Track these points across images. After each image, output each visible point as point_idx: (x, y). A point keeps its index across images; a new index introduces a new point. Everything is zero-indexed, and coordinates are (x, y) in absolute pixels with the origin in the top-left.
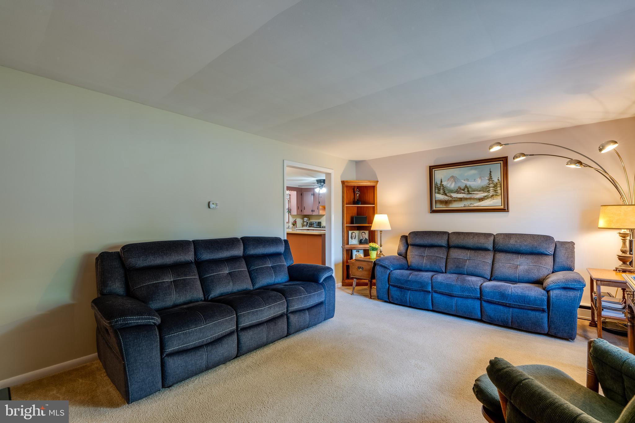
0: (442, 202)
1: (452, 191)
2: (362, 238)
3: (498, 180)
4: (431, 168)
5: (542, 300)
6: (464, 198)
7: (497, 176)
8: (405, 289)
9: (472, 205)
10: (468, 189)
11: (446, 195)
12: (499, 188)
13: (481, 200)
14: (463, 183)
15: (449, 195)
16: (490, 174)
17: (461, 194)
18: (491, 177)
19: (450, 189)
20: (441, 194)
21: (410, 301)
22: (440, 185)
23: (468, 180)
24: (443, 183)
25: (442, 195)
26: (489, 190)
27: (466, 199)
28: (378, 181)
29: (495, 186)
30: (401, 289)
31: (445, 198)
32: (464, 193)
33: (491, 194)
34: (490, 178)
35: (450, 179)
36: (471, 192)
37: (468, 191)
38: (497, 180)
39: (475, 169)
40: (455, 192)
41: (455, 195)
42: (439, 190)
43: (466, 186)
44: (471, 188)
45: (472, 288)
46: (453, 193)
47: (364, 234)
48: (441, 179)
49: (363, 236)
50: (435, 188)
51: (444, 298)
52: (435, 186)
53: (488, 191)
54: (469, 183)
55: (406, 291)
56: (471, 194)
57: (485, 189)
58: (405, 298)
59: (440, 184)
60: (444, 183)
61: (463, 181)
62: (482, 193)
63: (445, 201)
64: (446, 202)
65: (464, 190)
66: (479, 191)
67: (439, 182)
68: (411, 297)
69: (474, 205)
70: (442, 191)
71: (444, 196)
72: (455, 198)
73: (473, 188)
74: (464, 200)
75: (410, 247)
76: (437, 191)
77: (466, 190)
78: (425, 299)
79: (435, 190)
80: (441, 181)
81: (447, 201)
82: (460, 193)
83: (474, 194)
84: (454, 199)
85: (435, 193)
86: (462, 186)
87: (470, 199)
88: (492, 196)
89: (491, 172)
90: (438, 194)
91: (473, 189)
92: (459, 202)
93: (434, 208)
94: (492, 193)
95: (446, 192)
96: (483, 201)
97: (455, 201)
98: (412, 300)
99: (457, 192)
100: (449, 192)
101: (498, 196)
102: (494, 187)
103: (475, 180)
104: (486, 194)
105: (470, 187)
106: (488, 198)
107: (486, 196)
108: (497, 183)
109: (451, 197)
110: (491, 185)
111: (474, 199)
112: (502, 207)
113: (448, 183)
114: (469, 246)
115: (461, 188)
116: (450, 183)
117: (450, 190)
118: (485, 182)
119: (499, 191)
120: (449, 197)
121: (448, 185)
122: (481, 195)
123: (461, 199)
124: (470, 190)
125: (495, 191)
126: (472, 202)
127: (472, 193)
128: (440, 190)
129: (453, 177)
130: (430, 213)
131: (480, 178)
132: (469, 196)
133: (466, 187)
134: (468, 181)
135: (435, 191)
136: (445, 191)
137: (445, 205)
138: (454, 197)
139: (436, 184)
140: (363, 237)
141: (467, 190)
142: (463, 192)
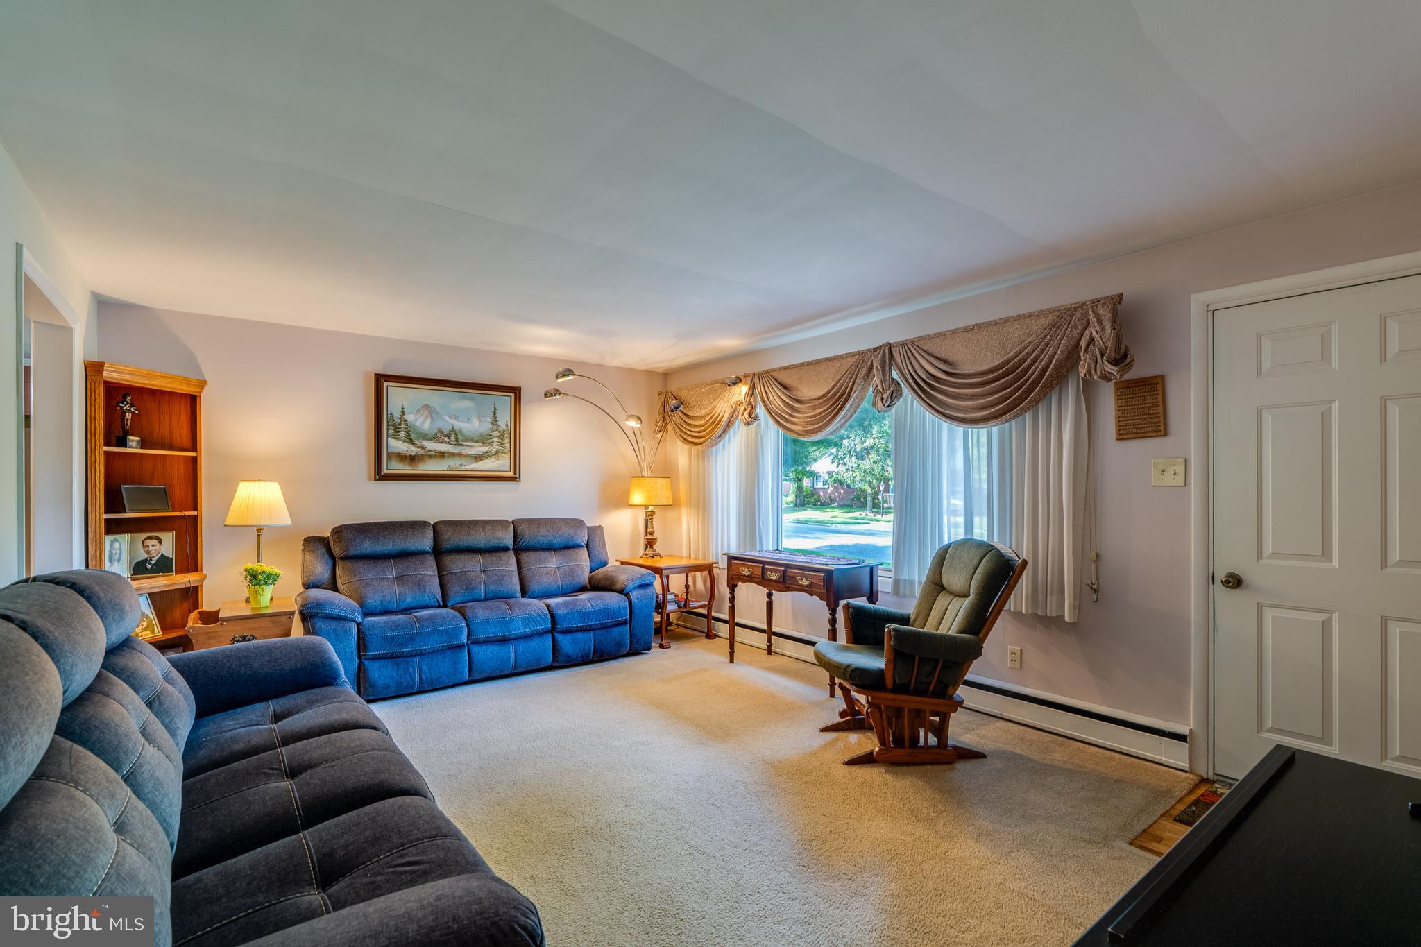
0: (402, 457)
1: (424, 437)
2: (144, 556)
3: (507, 425)
4: (381, 380)
5: (624, 608)
6: (449, 453)
7: (504, 419)
8: (407, 656)
9: (463, 468)
10: (456, 435)
11: (412, 442)
12: (507, 440)
13: (478, 458)
14: (447, 423)
15: (419, 444)
16: (495, 414)
17: (444, 445)
18: (496, 418)
19: (421, 431)
20: (401, 440)
21: (421, 679)
22: (399, 421)
23: (456, 417)
24: (406, 417)
25: (404, 441)
26: (492, 442)
27: (453, 455)
28: (205, 382)
29: (501, 436)
30: (394, 660)
31: (412, 450)
32: (449, 443)
33: (495, 450)
34: (494, 421)
35: (421, 412)
36: (461, 443)
37: (457, 440)
38: (504, 426)
39: (471, 399)
40: (431, 439)
41: (430, 445)
42: (397, 430)
43: (453, 428)
44: (462, 434)
45: (540, 615)
46: (427, 440)
47: (154, 542)
48: (403, 408)
49: (151, 548)
50: (388, 425)
51: (493, 650)
52: (388, 422)
53: (491, 444)
54: (460, 425)
55: (410, 659)
56: (461, 445)
57: (484, 439)
58: (411, 676)
59: (400, 418)
60: (410, 418)
61: (447, 418)
62: (481, 446)
63: (411, 455)
64: (412, 459)
65: (448, 436)
66: (477, 442)
67: (397, 414)
68: (424, 668)
69: (467, 467)
70: (403, 434)
71: (407, 445)
72: (430, 451)
73: (466, 434)
74: (448, 456)
75: (339, 565)
76: (391, 431)
77: (453, 438)
78: (455, 663)
79: (388, 429)
80: (403, 413)
81: (415, 456)
82: (442, 442)
83: (466, 445)
84: (429, 453)
85: (388, 436)
86: (446, 430)
87: (460, 455)
88: (497, 452)
89: (495, 409)
90: (393, 440)
91: (464, 436)
92: (439, 460)
93: (385, 471)
94: (496, 448)
95: (413, 436)
96: (481, 460)
97: (430, 456)
98: (428, 675)
99: (435, 439)
100: (418, 438)
101: (505, 453)
102: (499, 437)
103: (469, 419)
104: (486, 449)
105: (461, 432)
106: (490, 456)
107: (486, 453)
108: (504, 431)
109: (423, 448)
110: (496, 433)
111: (467, 456)
112: (511, 474)
113: (416, 419)
114: (479, 546)
115: (442, 432)
116: (422, 419)
117: (422, 434)
118: (486, 427)
119: (507, 445)
120: (418, 447)
121: (418, 423)
122: (479, 449)
123: (443, 455)
124: (459, 437)
125: (502, 444)
126: (463, 461)
127: (465, 443)
128: (399, 432)
129: (427, 407)
130: (375, 480)
131: (479, 417)
132: (457, 450)
133: (453, 430)
134: (458, 421)
135: (388, 432)
136: (409, 435)
137: (410, 465)
138: (428, 448)
139: (391, 417)
140: (148, 552)
141: (454, 436)
142: (448, 440)
